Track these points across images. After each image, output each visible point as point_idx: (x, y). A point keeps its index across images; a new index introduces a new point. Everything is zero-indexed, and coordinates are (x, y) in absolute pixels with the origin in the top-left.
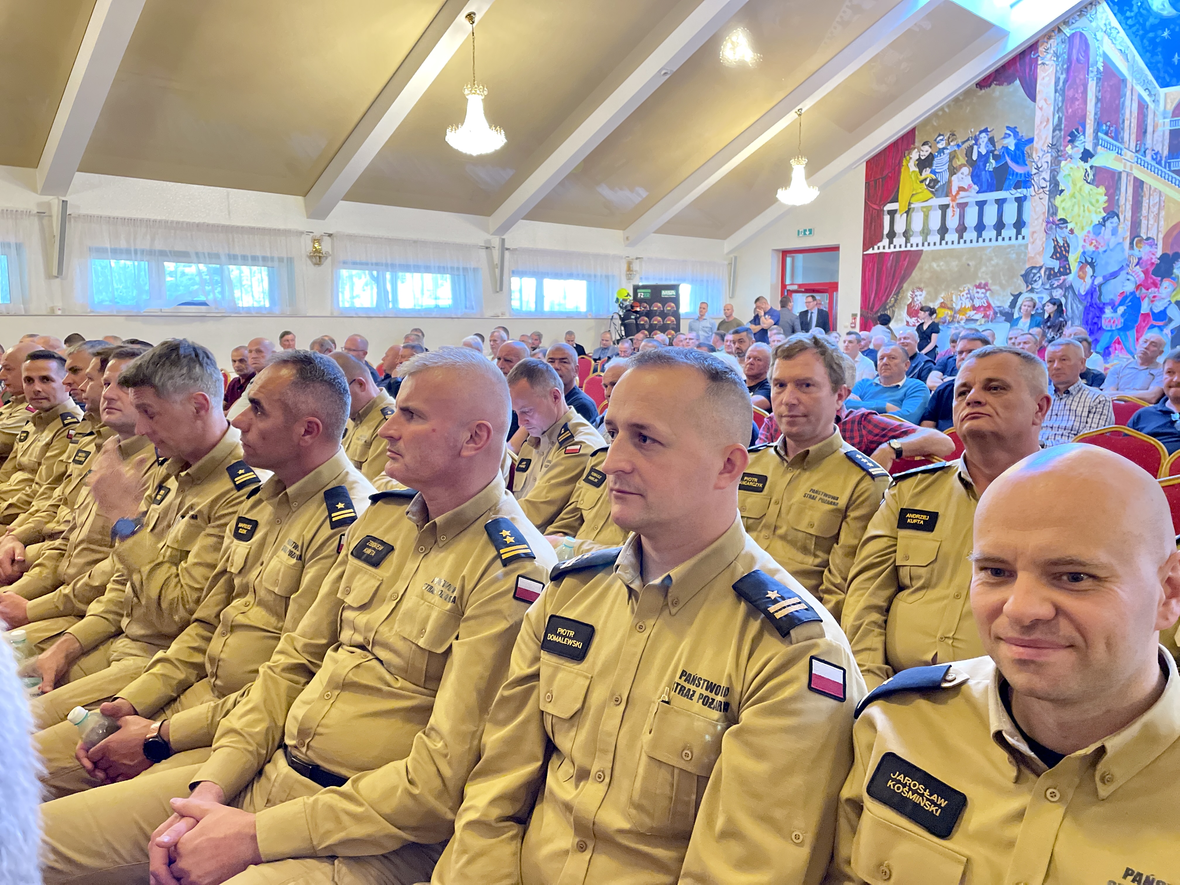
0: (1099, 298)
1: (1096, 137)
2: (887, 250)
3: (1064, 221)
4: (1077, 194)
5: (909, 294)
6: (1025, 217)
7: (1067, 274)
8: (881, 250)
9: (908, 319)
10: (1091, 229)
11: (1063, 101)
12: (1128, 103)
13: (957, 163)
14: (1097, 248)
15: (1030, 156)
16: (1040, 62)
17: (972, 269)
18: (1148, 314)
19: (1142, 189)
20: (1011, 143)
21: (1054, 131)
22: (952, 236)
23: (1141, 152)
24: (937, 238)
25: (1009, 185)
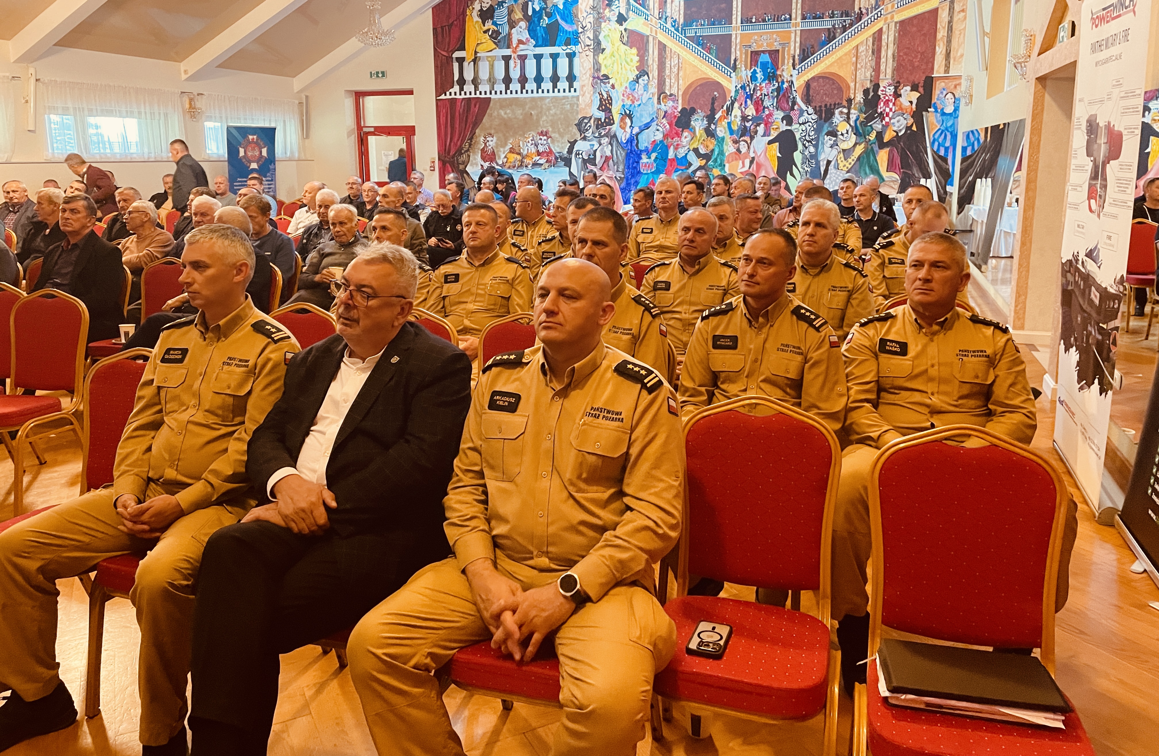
0: (637, 145)
1: (628, 3)
2: (458, 96)
3: (606, 77)
4: (616, 54)
5: (482, 139)
6: (576, 72)
7: (612, 124)
8: (453, 96)
9: (483, 163)
10: (628, 85)
13: (515, 17)
14: (633, 102)
15: (576, 16)
17: (535, 118)
18: (673, 160)
19: (665, 51)
20: (560, 3)
22: (515, 86)
23: (663, 20)
24: (503, 87)
25: (561, 42)
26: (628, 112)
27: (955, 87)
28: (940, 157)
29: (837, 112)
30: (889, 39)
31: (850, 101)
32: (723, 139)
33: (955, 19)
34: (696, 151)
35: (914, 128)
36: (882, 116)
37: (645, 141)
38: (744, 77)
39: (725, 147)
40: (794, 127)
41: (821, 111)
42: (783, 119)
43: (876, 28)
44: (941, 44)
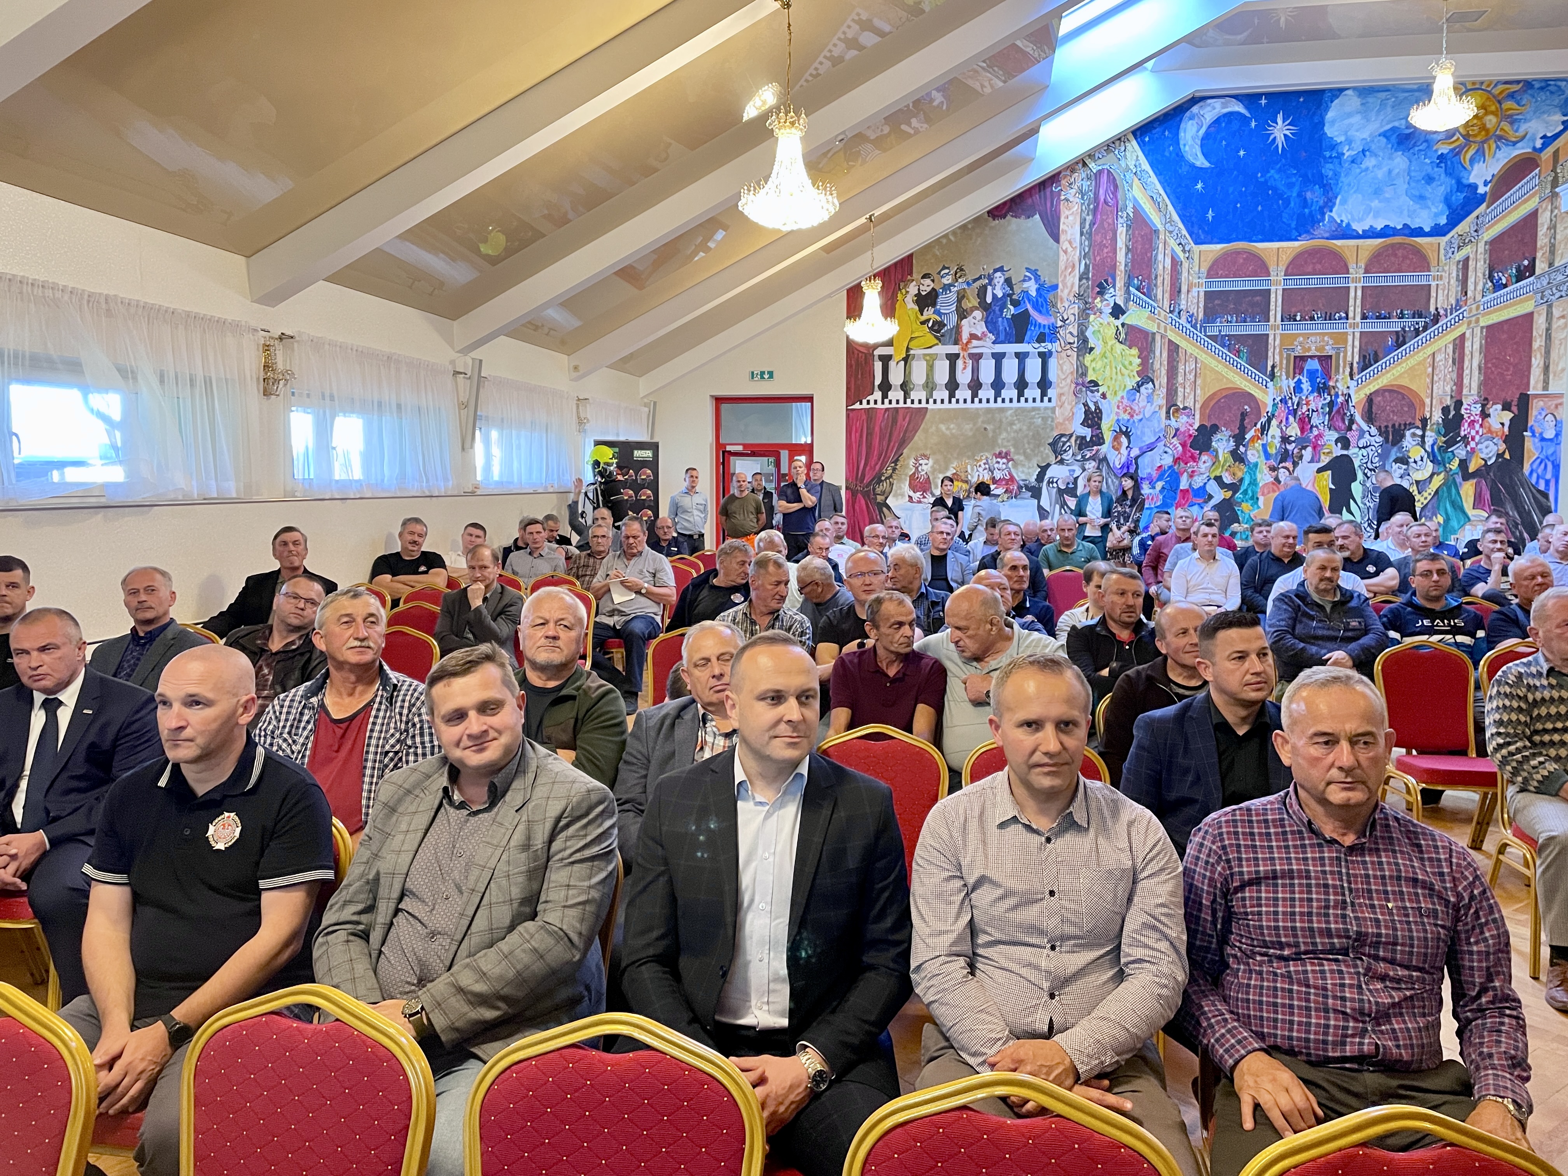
0: (1136, 471)
1: (1128, 292)
2: (879, 405)
3: (1096, 384)
4: (1108, 354)
5: (912, 462)
6: (1052, 376)
7: (1100, 444)
8: (872, 405)
9: (911, 493)
10: (1125, 394)
11: (1090, 246)
12: (1160, 257)
13: (966, 304)
14: (1132, 416)
15: (1055, 305)
16: (1062, 198)
17: (990, 435)
18: (1187, 491)
19: (1178, 353)
20: (1032, 287)
21: (1080, 280)
22: (964, 393)
23: (1176, 313)
24: (946, 394)
25: (1031, 337)
26: (1124, 429)
27: (1556, 407)
28: (1539, 491)
29: (1408, 433)
30: (1474, 346)
31: (1424, 421)
32: (1256, 465)
33: (1554, 326)
34: (1218, 479)
35: (1507, 456)
36: (1465, 440)
37: (1147, 467)
38: (1285, 388)
39: (1259, 476)
40: (1352, 451)
41: (1387, 432)
42: (1337, 441)
43: (1457, 333)
44: (1538, 356)
